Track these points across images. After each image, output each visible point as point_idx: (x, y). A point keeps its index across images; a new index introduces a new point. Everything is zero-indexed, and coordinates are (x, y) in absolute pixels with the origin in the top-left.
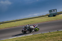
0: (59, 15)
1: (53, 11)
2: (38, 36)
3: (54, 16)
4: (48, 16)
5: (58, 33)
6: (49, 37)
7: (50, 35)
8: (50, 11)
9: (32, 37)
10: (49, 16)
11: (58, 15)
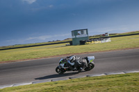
0: (93, 42)
1: (79, 32)
2: (46, 87)
3: (82, 43)
4: (69, 43)
5: (87, 82)
6: (69, 89)
7: (70, 84)
8: (75, 32)
9: (31, 89)
10: (71, 44)
11: (91, 41)
